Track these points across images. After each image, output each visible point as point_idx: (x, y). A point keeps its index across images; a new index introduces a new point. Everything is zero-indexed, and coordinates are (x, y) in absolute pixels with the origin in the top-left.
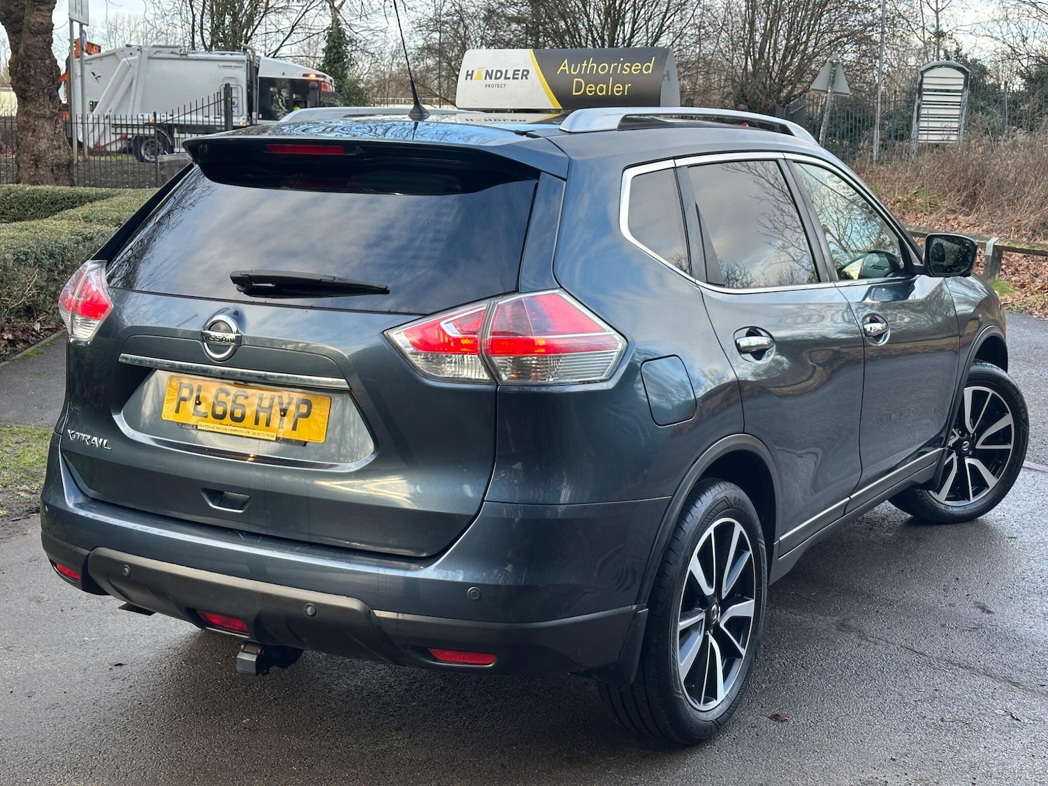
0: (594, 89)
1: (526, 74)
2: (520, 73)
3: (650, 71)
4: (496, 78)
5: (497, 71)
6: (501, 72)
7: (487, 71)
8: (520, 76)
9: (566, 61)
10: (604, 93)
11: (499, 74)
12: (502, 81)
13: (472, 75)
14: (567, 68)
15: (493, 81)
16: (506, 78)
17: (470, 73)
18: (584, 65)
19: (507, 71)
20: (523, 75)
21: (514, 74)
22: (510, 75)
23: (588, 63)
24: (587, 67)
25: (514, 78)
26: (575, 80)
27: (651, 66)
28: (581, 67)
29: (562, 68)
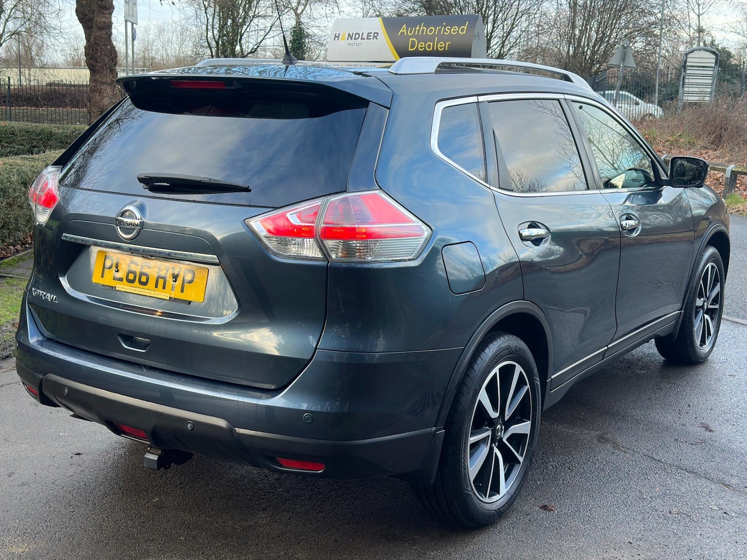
0: (424, 46)
1: (376, 35)
2: (372, 35)
3: (464, 32)
4: (355, 39)
5: (356, 34)
6: (359, 34)
7: (349, 34)
8: (372, 37)
9: (405, 26)
10: (431, 49)
11: (357, 36)
12: (359, 40)
13: (338, 37)
14: (405, 31)
15: (353, 41)
16: (362, 39)
17: (337, 35)
18: (418, 28)
19: (363, 33)
20: (374, 36)
21: (368, 36)
22: (365, 36)
23: (420, 27)
24: (419, 30)
25: (367, 39)
26: (411, 39)
27: (465, 28)
28: (415, 30)
29: (401, 31)
